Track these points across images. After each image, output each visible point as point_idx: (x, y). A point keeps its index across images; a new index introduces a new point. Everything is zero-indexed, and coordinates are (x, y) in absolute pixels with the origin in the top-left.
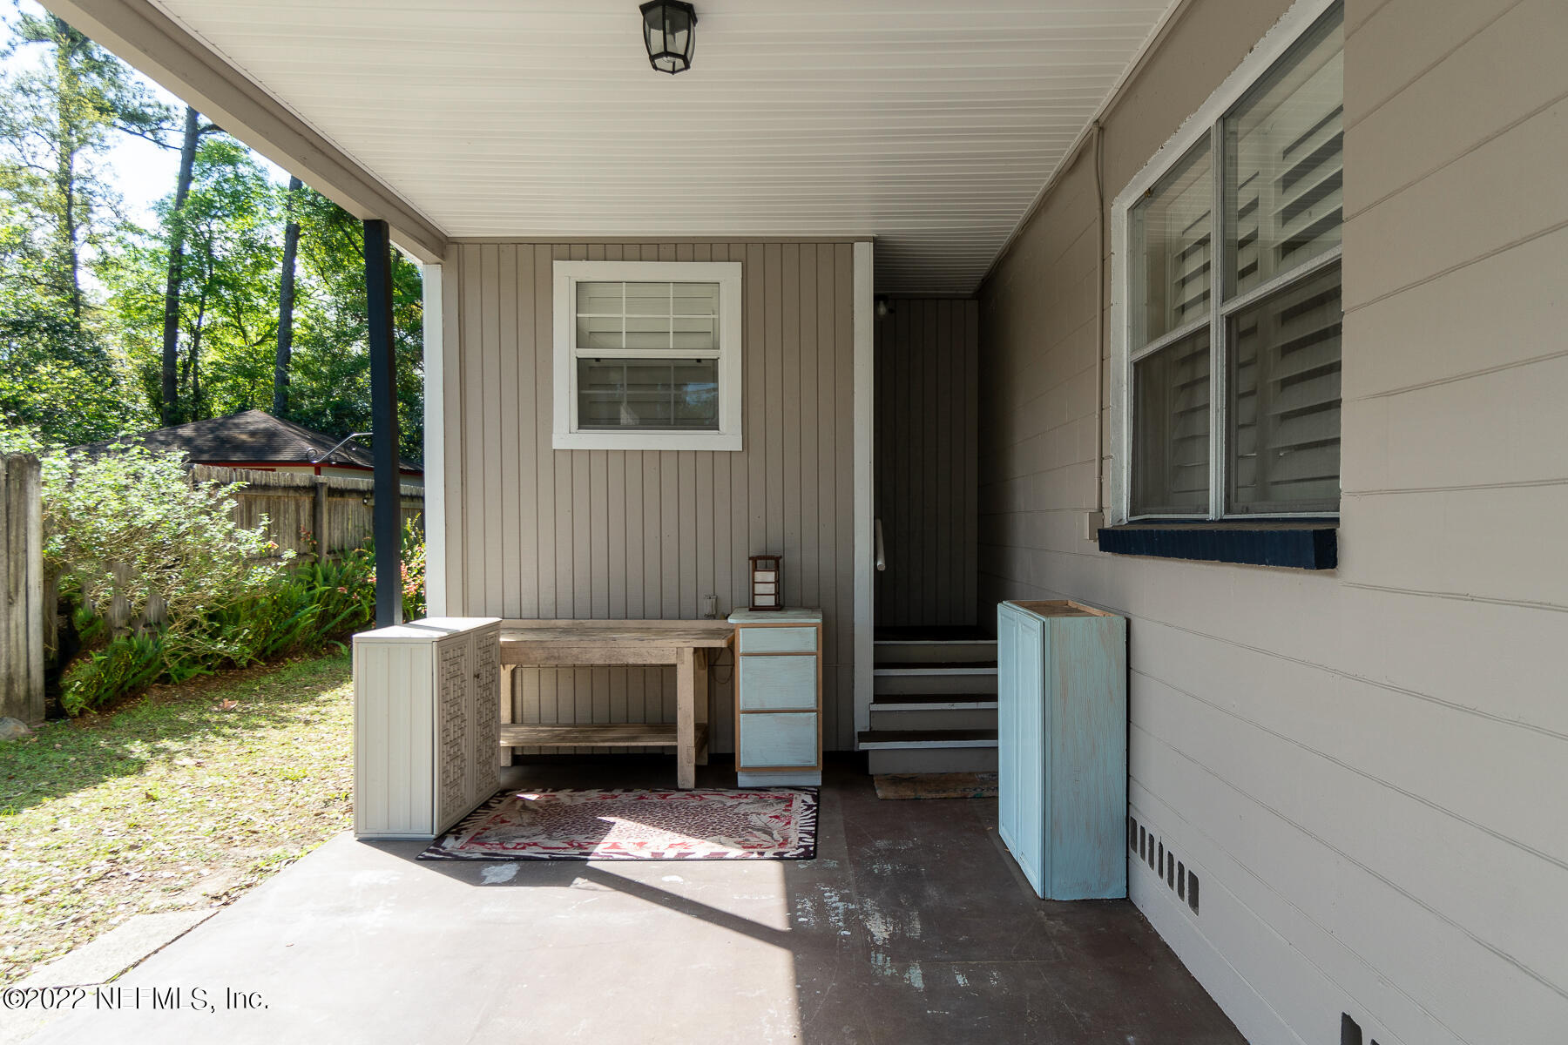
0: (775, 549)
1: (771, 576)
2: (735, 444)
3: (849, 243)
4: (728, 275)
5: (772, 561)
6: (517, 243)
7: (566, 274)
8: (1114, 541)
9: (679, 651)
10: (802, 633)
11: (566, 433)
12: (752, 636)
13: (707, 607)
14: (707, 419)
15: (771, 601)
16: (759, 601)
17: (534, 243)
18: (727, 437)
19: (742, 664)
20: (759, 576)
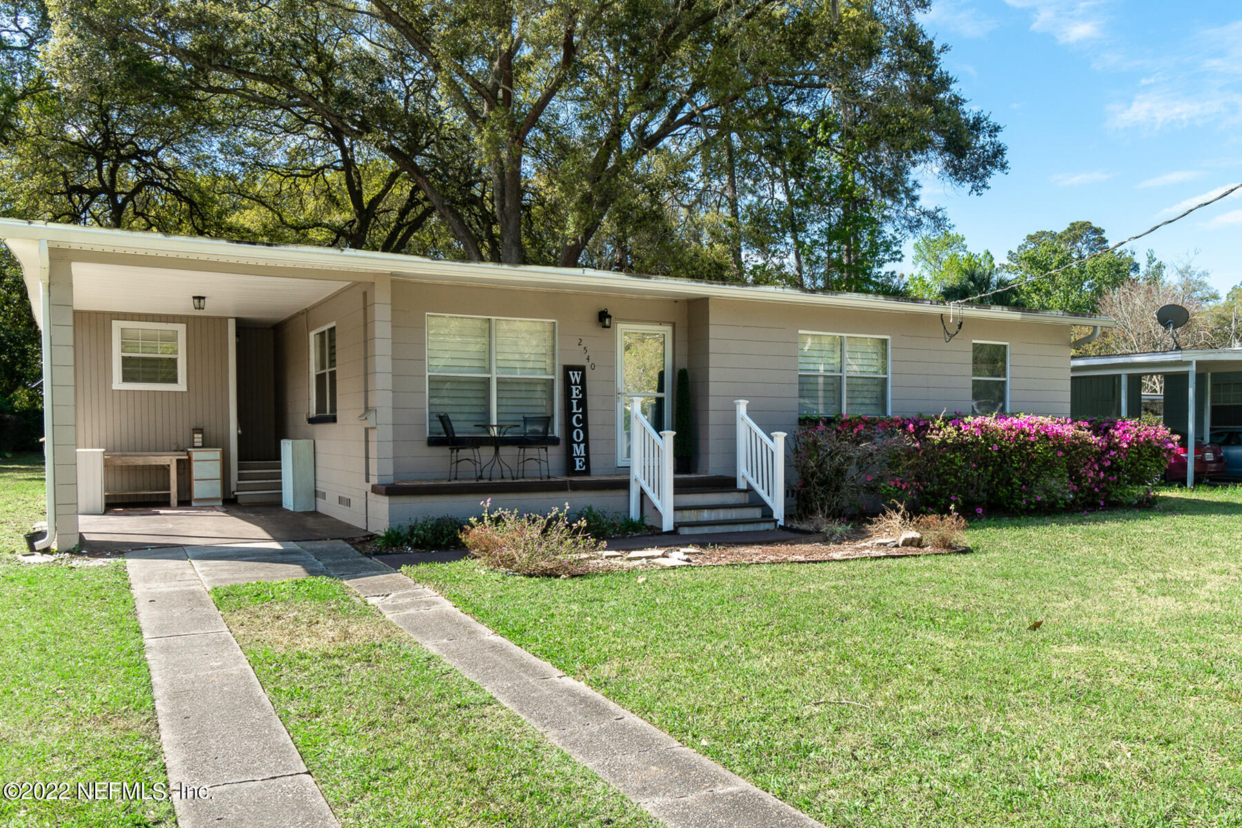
0: (200, 426)
1: (200, 436)
2: (185, 389)
3: (227, 319)
4: (181, 329)
5: (200, 431)
6: (97, 313)
7: (117, 325)
8: (312, 421)
9: (171, 460)
10: (216, 454)
11: (118, 384)
12: (196, 455)
13: (174, 447)
14: (174, 380)
15: (200, 444)
16: (196, 445)
17: (104, 313)
18: (181, 386)
19: (194, 465)
20: (196, 435)
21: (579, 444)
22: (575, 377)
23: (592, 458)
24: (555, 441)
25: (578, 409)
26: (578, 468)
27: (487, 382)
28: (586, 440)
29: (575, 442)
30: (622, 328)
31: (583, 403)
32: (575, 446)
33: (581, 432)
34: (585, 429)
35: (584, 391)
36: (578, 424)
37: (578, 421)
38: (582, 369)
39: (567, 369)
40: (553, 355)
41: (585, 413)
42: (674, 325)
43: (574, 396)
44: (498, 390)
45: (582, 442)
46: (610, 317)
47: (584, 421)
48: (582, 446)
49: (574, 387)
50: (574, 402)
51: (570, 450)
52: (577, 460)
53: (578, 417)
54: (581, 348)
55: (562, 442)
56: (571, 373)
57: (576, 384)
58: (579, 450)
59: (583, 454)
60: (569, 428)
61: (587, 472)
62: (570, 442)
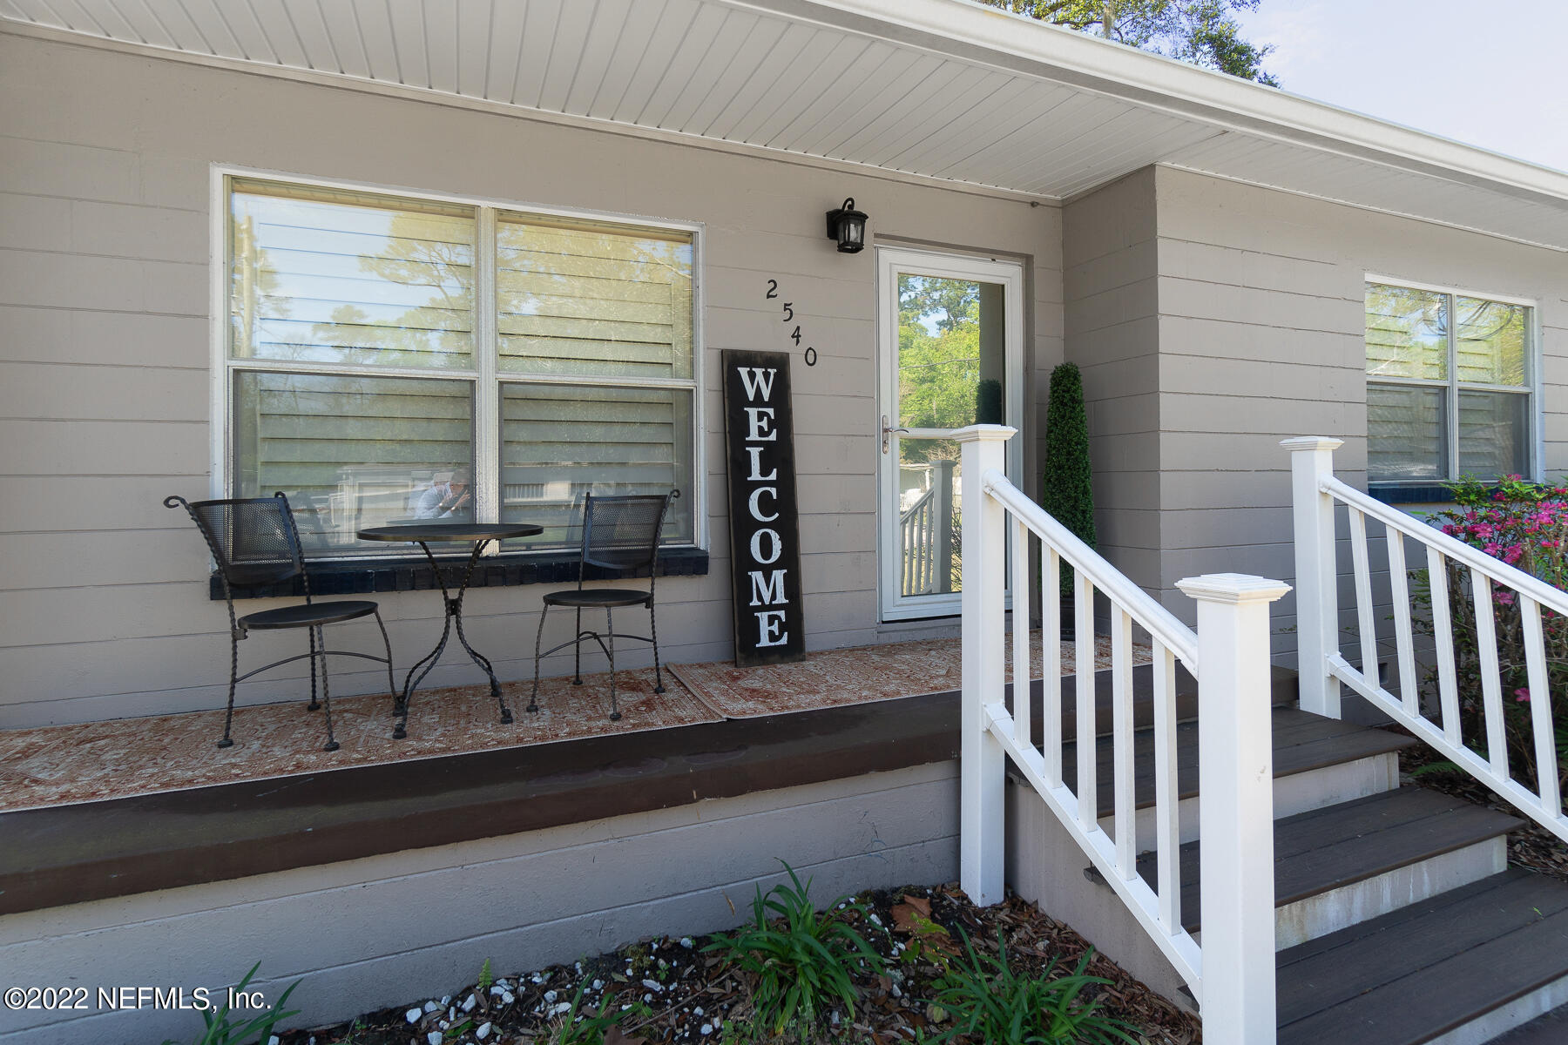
21: (767, 572)
22: (757, 383)
23: (809, 605)
24: (693, 564)
25: (765, 471)
26: (765, 642)
27: (467, 393)
28: (790, 559)
29: (757, 567)
30: (892, 260)
31: (780, 455)
32: (757, 576)
33: (775, 536)
34: (788, 528)
35: (783, 422)
36: (765, 514)
37: (766, 504)
38: (778, 364)
39: (732, 361)
40: (692, 323)
41: (787, 483)
42: (1027, 261)
43: (754, 435)
44: (504, 421)
45: (777, 565)
46: (861, 218)
47: (784, 509)
48: (778, 576)
49: (753, 412)
50: (755, 452)
51: (741, 588)
52: (763, 617)
53: (764, 497)
54: (777, 304)
55: (717, 567)
56: (743, 371)
57: (758, 401)
58: (768, 588)
59: (781, 599)
60: (739, 526)
61: (795, 650)
62: (741, 565)
